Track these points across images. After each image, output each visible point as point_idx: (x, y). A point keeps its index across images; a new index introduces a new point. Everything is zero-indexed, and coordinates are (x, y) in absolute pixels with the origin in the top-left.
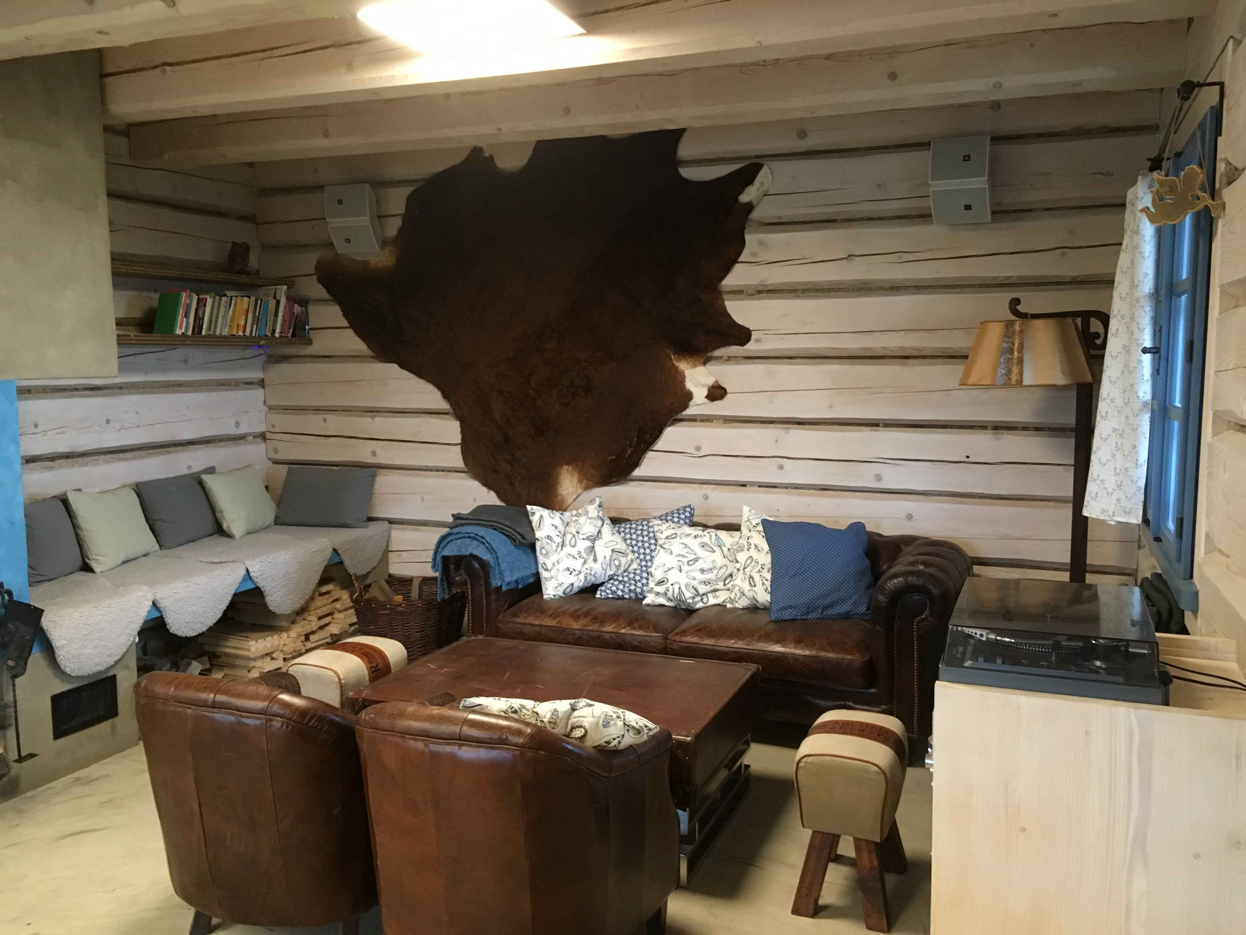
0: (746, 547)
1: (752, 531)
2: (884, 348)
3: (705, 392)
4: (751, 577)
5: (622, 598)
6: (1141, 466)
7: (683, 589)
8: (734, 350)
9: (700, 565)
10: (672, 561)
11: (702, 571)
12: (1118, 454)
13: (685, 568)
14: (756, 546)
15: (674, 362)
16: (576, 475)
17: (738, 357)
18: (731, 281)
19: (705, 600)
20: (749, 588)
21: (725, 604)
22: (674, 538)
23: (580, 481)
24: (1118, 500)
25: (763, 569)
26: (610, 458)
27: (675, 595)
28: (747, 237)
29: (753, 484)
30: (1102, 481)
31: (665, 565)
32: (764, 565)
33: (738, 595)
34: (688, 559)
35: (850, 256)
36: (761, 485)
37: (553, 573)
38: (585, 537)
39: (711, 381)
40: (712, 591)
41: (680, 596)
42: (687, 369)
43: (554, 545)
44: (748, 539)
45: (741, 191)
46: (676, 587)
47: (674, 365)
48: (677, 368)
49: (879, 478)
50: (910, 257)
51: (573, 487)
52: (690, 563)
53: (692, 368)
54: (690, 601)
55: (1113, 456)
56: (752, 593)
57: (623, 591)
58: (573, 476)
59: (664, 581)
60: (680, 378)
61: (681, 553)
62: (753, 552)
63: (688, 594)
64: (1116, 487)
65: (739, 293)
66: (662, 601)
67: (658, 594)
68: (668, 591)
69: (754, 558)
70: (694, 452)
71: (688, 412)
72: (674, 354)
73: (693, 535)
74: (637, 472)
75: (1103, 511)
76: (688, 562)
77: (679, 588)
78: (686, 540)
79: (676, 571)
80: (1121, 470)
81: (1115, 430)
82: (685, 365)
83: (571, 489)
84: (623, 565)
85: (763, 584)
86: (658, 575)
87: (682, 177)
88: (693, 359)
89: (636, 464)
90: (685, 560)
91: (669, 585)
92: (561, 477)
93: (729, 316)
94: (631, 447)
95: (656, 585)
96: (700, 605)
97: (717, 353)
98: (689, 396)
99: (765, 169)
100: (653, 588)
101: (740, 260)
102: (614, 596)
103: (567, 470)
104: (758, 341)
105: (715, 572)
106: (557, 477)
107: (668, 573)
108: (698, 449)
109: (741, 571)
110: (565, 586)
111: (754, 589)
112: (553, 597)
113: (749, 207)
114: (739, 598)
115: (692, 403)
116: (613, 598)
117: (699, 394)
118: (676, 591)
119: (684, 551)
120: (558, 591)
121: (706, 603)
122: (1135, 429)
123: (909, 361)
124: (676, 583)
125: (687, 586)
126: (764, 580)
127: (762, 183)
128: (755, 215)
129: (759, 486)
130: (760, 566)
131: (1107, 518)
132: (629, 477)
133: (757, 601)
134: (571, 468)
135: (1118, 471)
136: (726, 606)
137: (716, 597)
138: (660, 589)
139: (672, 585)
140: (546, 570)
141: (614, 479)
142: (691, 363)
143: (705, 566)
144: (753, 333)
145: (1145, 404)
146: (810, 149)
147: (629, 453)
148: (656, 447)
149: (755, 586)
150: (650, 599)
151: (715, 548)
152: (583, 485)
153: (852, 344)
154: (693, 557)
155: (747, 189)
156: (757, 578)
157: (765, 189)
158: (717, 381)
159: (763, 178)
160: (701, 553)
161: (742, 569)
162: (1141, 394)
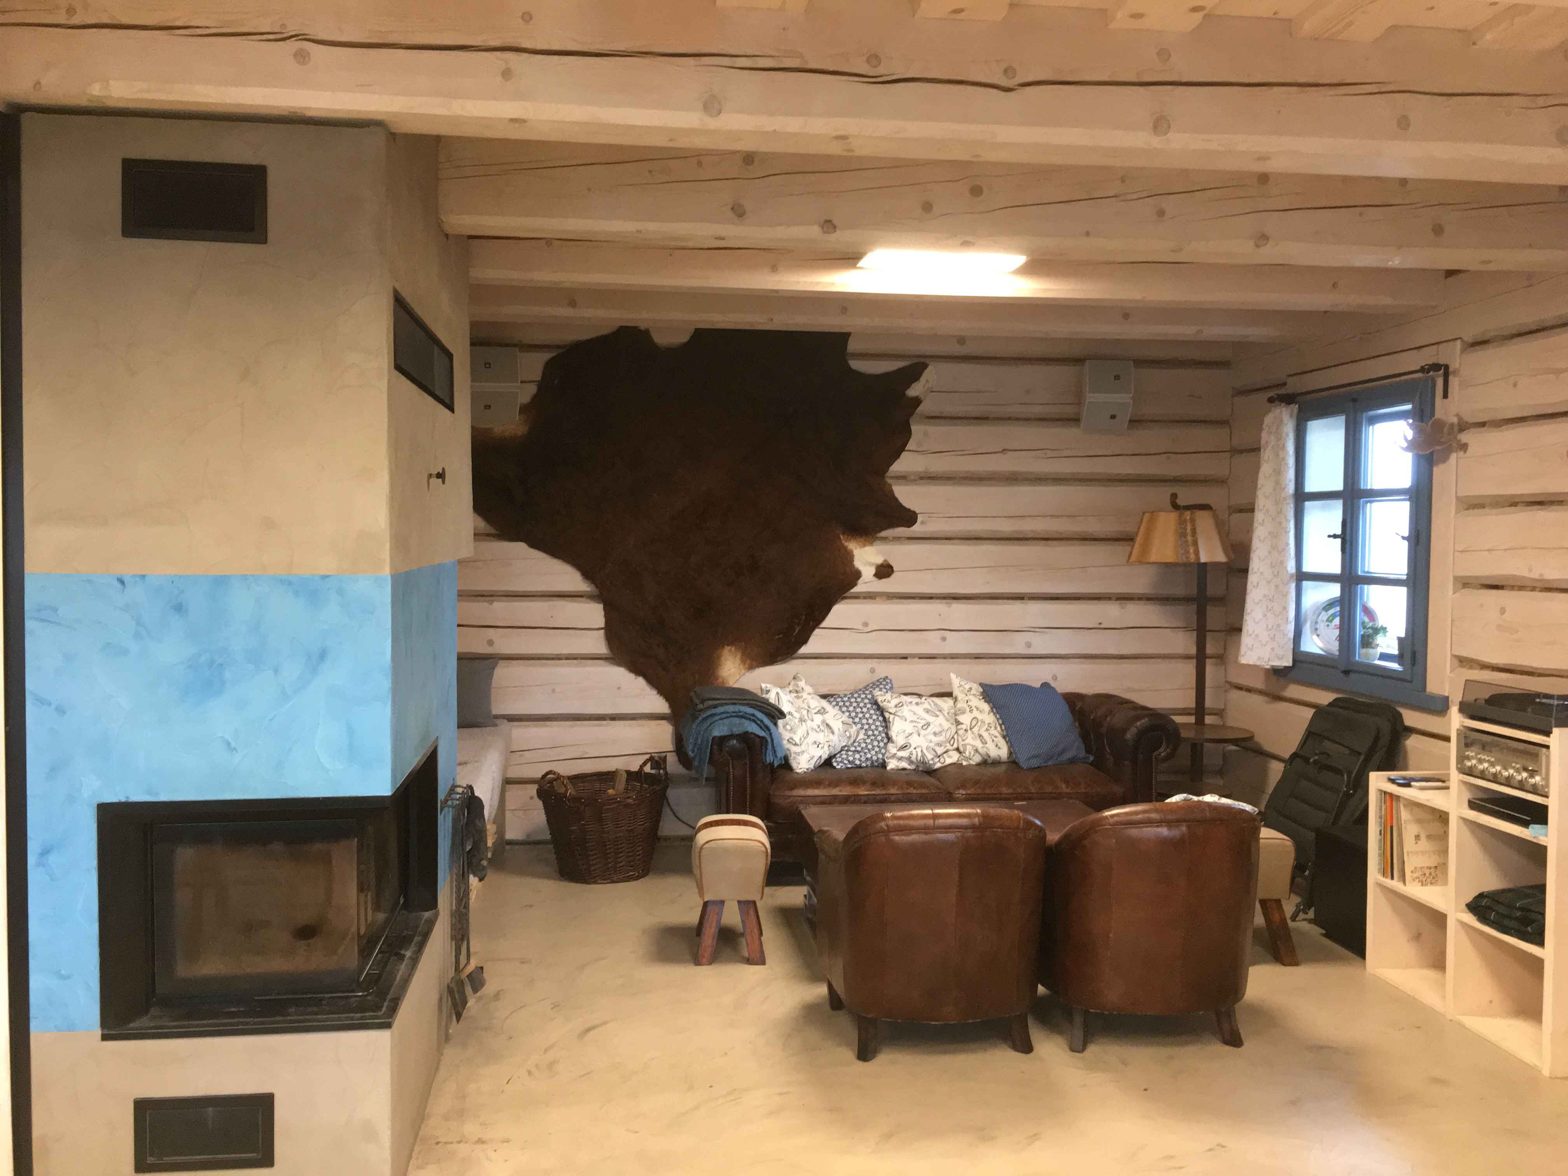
0: (968, 709)
1: (968, 694)
2: (1033, 531)
3: (873, 571)
4: (980, 736)
5: (860, 767)
6: (1290, 622)
7: (925, 751)
8: (901, 531)
9: (931, 729)
10: (909, 728)
11: (935, 734)
12: (1269, 614)
13: (922, 732)
14: (977, 709)
15: (843, 542)
16: (739, 656)
17: (901, 538)
18: (898, 467)
19: (942, 760)
20: (982, 745)
21: (960, 762)
22: (902, 706)
23: (743, 662)
24: (1273, 649)
25: (991, 727)
26: (777, 637)
27: (919, 758)
28: (914, 428)
29: (913, 656)
30: (1257, 635)
31: (905, 731)
32: (990, 723)
33: (972, 753)
34: (921, 725)
35: (1004, 451)
36: (922, 657)
37: (803, 747)
38: (816, 711)
39: (880, 560)
40: (945, 752)
41: (924, 759)
42: (856, 548)
43: (797, 721)
44: (967, 702)
45: (908, 386)
46: (919, 750)
47: (843, 544)
48: (845, 548)
49: (1029, 645)
50: (1055, 454)
51: (735, 668)
52: (924, 728)
53: (861, 547)
54: (931, 762)
55: (1265, 616)
56: (985, 750)
57: (860, 760)
58: (736, 656)
59: (906, 746)
60: (849, 557)
61: (913, 719)
62: (976, 713)
63: (929, 756)
64: (1269, 640)
65: (903, 478)
66: (904, 765)
67: (901, 759)
68: (912, 754)
69: (979, 719)
70: (861, 627)
71: (855, 590)
72: (843, 534)
73: (914, 703)
74: (804, 650)
75: (1259, 658)
76: (922, 727)
77: (922, 751)
78: (910, 707)
79: (915, 736)
80: (1273, 626)
81: (1265, 596)
82: (854, 544)
83: (733, 670)
84: (853, 735)
85: (993, 741)
86: (900, 740)
87: (851, 369)
88: (862, 540)
89: (805, 641)
90: (920, 726)
91: (912, 749)
92: (723, 659)
93: (896, 500)
94: (798, 624)
95: (898, 750)
96: (938, 765)
97: (883, 534)
98: (858, 575)
99: (930, 368)
100: (896, 754)
101: (906, 449)
102: (853, 766)
103: (730, 651)
104: (923, 523)
105: (944, 734)
106: (719, 657)
107: (910, 738)
108: (866, 624)
109: (969, 731)
110: (815, 759)
111: (986, 745)
112: (806, 770)
113: (917, 401)
114: (974, 756)
115: (860, 581)
116: (852, 767)
117: (868, 572)
118: (920, 754)
119: (914, 718)
120: (810, 764)
121: (943, 763)
122: (1286, 595)
123: (1049, 542)
124: (918, 746)
125: (927, 748)
126: (993, 737)
127: (927, 381)
128: (921, 409)
129: (920, 658)
130: (987, 725)
131: (1263, 663)
132: (796, 655)
133: (990, 757)
134: (733, 649)
135: (1270, 627)
136: (962, 764)
137: (950, 757)
138: (901, 754)
139: (915, 748)
140: (796, 744)
141: (779, 658)
142: (860, 543)
143: (937, 730)
144: (919, 516)
145: (1292, 576)
146: (970, 355)
147: (797, 631)
148: (823, 625)
149: (986, 744)
150: (892, 765)
151: (938, 713)
152: (747, 666)
153: (1006, 527)
154: (923, 722)
155: (913, 385)
156: (985, 735)
157: (930, 386)
158: (885, 561)
159: (930, 375)
160: (930, 718)
161: (969, 729)
162: (1289, 569)
